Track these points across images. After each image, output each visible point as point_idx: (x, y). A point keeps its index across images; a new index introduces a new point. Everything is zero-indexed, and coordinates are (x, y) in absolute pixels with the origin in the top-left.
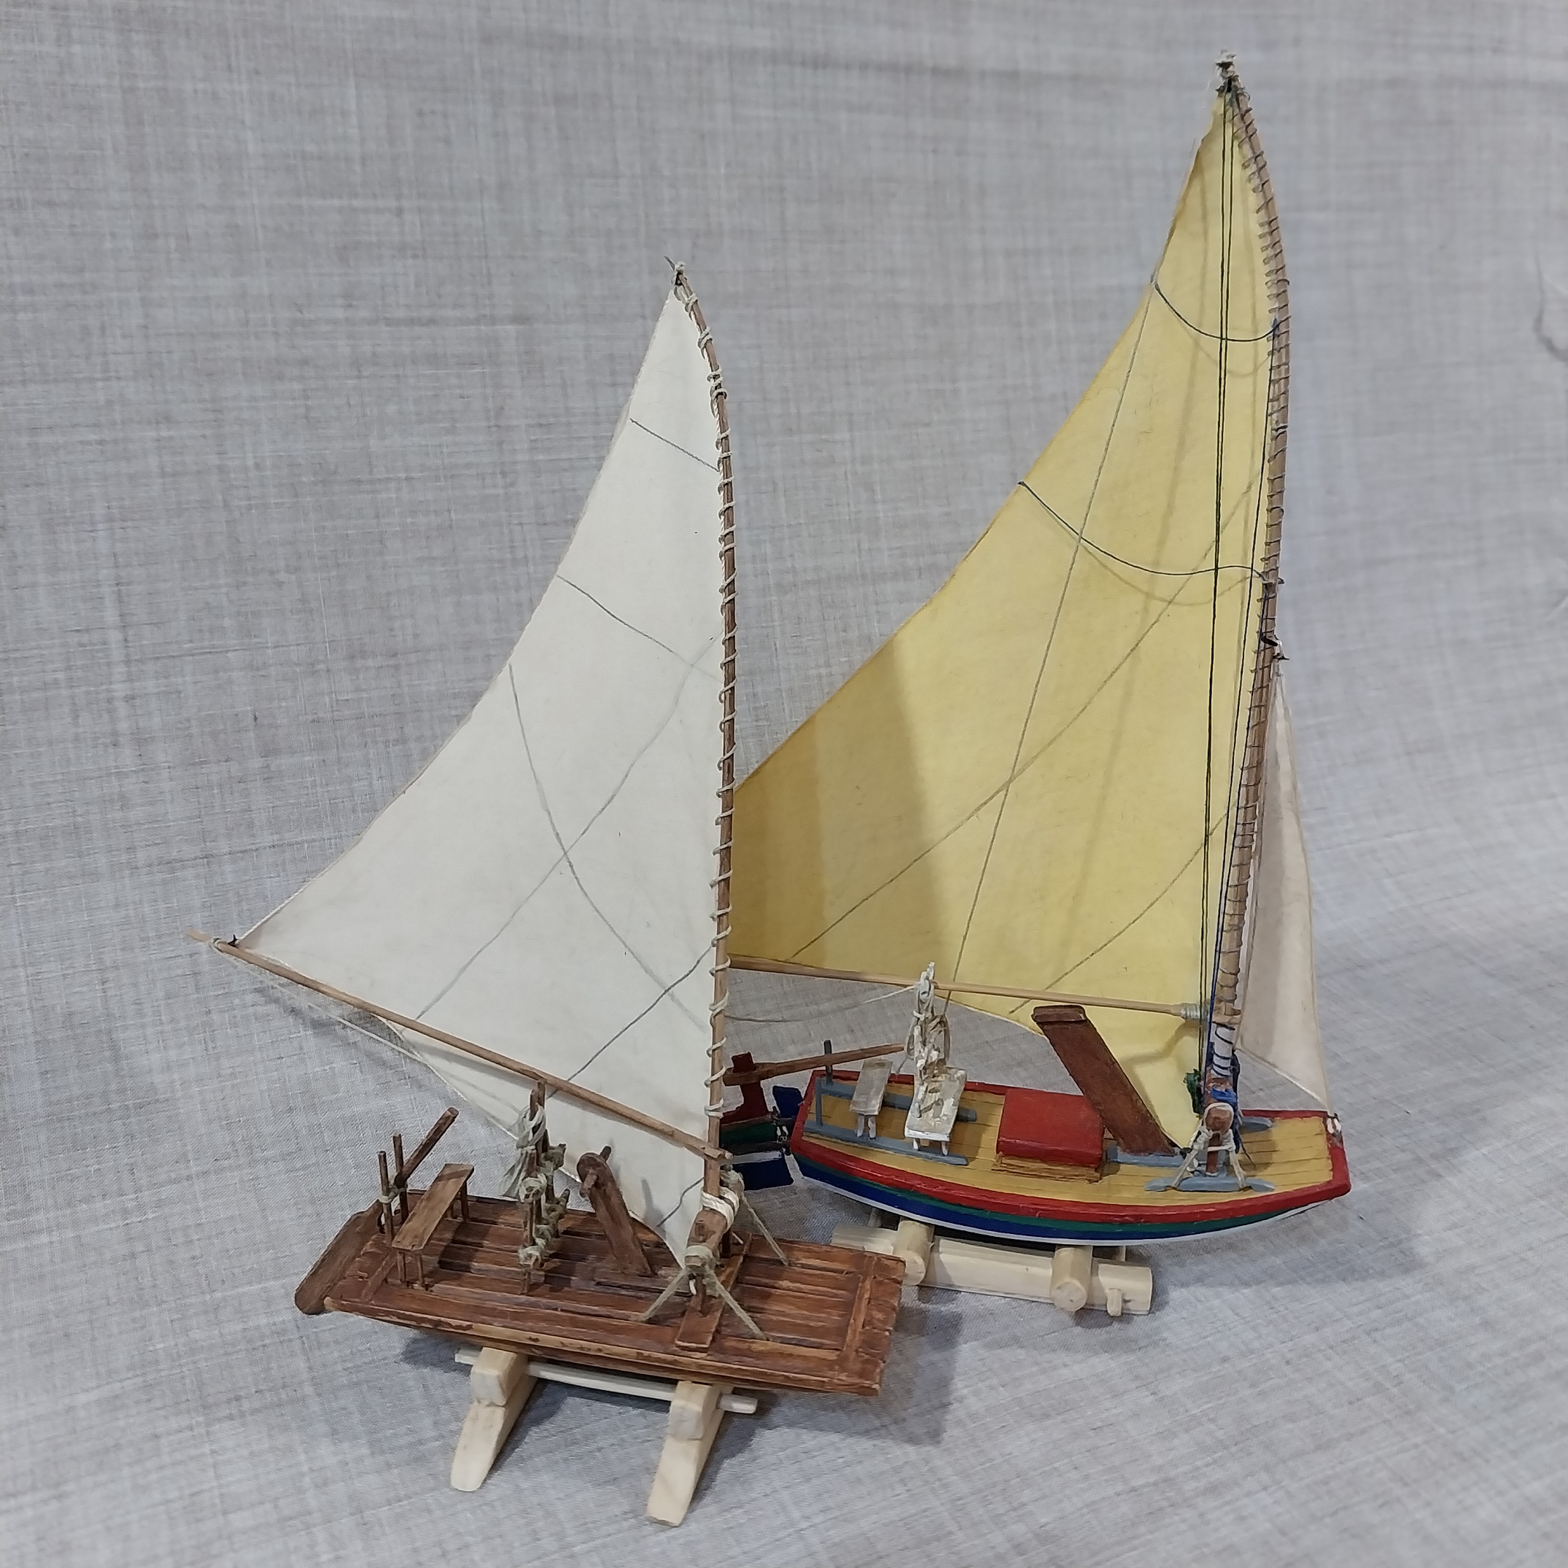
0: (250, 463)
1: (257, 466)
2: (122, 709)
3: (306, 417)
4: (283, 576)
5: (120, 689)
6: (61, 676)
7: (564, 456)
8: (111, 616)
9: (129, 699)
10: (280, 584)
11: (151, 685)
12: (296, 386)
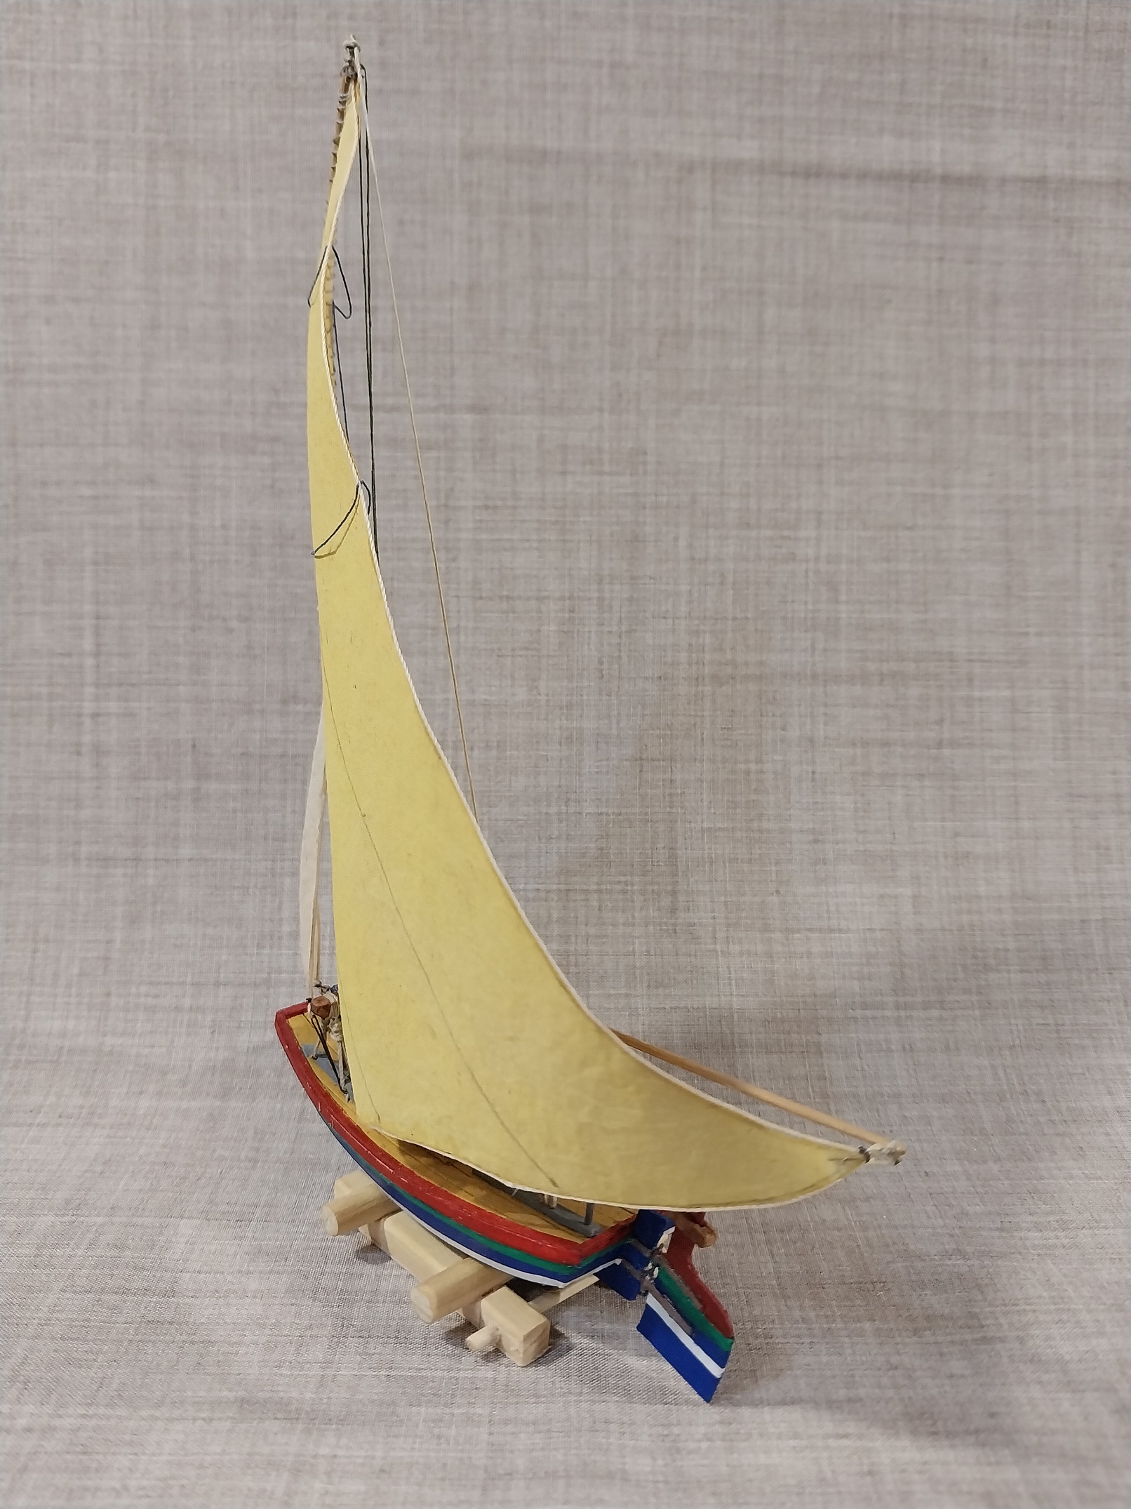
1: (224, 527)
2: (88, 722)
3: (272, 487)
4: (234, 624)
5: (88, 707)
8: (88, 644)
10: (230, 631)
11: (113, 706)
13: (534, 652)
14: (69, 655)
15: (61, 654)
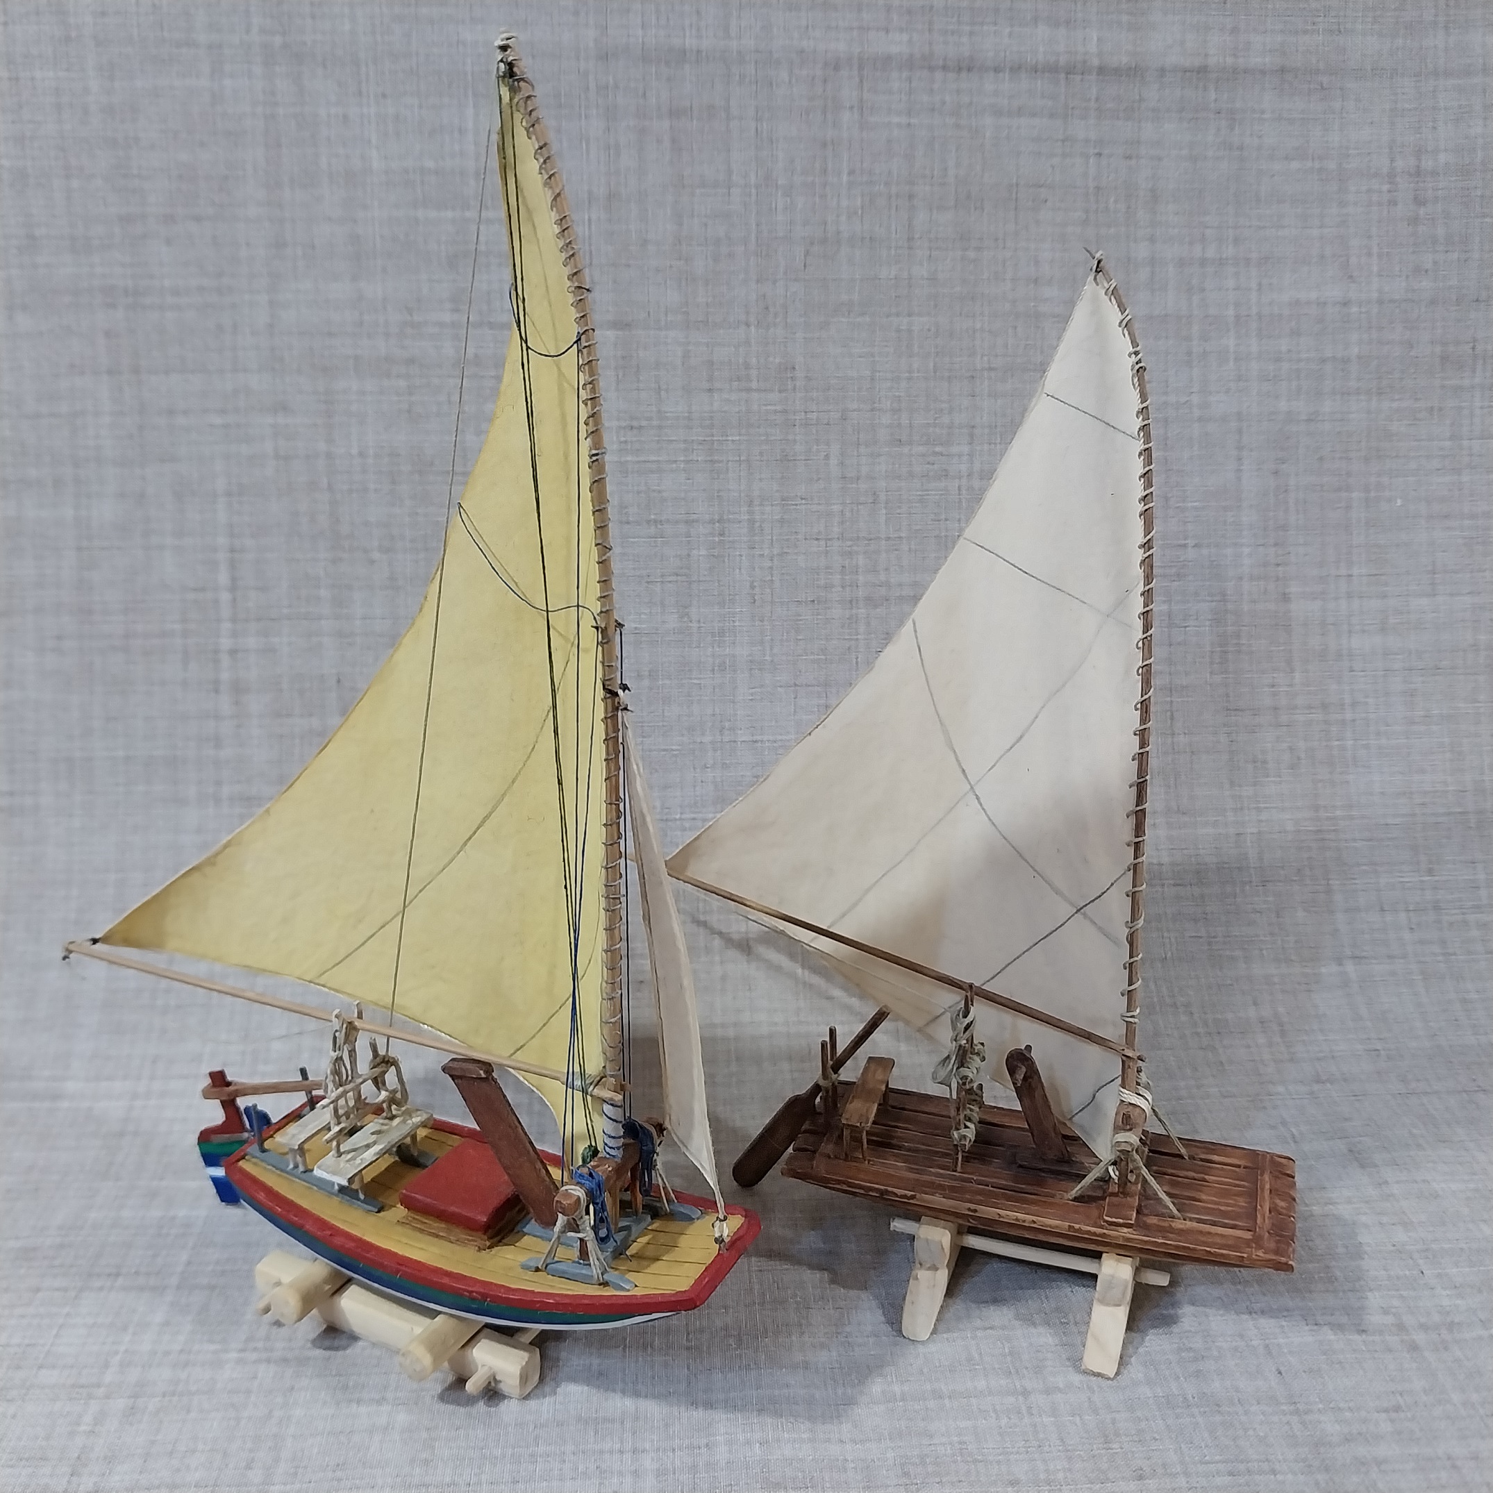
0: (355, 451)
1: (362, 454)
2: (225, 660)
3: (409, 411)
4: (376, 555)
5: (226, 643)
6: (177, 627)
7: (653, 458)
8: (223, 578)
9: (233, 652)
10: (372, 562)
11: (252, 642)
12: (402, 383)
13: (684, 578)
14: (203, 589)
15: (195, 590)
